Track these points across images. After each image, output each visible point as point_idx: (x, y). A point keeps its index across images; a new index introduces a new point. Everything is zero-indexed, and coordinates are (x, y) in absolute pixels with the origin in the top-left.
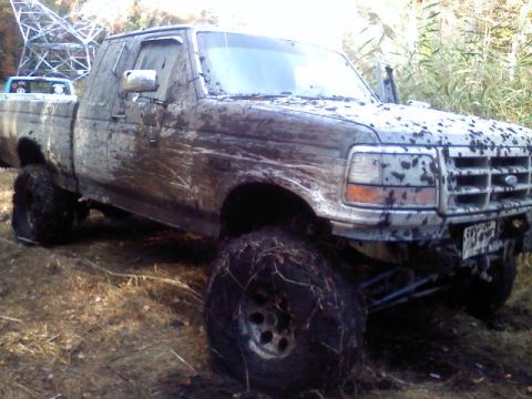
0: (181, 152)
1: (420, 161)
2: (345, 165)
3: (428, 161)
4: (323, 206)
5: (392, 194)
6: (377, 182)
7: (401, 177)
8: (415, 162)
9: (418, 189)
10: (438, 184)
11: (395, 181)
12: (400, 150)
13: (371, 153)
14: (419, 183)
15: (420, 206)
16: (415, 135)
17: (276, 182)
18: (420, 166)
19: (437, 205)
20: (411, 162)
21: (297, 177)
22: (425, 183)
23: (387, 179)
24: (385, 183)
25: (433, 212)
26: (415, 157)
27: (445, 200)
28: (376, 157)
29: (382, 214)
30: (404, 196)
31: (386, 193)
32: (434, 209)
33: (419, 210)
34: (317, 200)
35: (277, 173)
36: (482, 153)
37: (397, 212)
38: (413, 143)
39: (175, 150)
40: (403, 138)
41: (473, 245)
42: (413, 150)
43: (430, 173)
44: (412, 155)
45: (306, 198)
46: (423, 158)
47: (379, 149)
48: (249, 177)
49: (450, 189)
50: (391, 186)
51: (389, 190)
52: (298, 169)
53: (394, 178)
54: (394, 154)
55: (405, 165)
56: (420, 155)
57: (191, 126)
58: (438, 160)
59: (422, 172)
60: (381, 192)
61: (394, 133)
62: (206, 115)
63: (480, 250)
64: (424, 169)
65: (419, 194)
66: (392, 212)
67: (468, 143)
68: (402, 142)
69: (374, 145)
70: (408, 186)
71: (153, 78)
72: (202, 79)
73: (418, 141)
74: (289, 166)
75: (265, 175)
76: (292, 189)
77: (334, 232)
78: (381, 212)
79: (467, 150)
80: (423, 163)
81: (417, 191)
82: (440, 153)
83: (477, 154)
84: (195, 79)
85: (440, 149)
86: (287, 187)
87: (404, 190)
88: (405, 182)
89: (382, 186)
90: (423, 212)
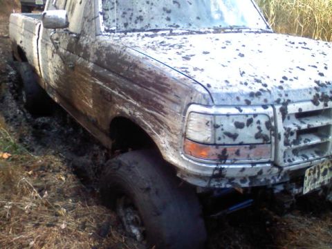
0: (86, 79)
1: (255, 120)
2: (183, 121)
3: (263, 120)
4: (168, 152)
5: (224, 151)
6: (209, 141)
7: (234, 137)
8: (250, 122)
9: (252, 146)
10: (273, 140)
11: (228, 140)
12: (234, 111)
13: (206, 114)
14: (254, 141)
15: (254, 161)
16: (252, 95)
17: (137, 121)
18: (255, 125)
19: (272, 159)
20: (245, 122)
21: (151, 122)
22: (260, 141)
23: (220, 139)
24: (218, 142)
25: (268, 165)
26: (250, 117)
27: (281, 155)
28: (208, 118)
29: (216, 169)
30: (238, 153)
31: (219, 151)
32: (269, 162)
33: (253, 164)
34: (164, 145)
35: (138, 114)
36: (326, 105)
37: (231, 167)
38: (248, 103)
39: (83, 76)
40: (238, 98)
41: (315, 180)
42: (247, 110)
43: (265, 131)
44: (247, 115)
45: (156, 142)
46: (258, 118)
47: (212, 110)
48: (122, 112)
49: (286, 144)
50: (224, 145)
51: (221, 148)
52: (152, 114)
53: (227, 138)
54: (228, 115)
55: (239, 126)
56: (255, 115)
57: (91, 59)
58: (274, 118)
59: (257, 131)
60: (213, 150)
61: (229, 94)
62: (99, 51)
63: (324, 182)
64: (259, 128)
65: (253, 150)
66: (226, 166)
67: (311, 97)
68: (237, 103)
69: (208, 106)
70: (241, 144)
71: (64, 17)
72: (101, 17)
73: (255, 101)
74: (146, 110)
75: (130, 113)
76: (148, 131)
77: (178, 175)
78: (214, 166)
79: (310, 104)
80: (259, 122)
81: (251, 148)
82: (278, 111)
83: (321, 106)
84: (96, 18)
85: (278, 107)
86: (144, 129)
87: (237, 148)
88: (237, 141)
89: (215, 144)
90: (258, 166)
